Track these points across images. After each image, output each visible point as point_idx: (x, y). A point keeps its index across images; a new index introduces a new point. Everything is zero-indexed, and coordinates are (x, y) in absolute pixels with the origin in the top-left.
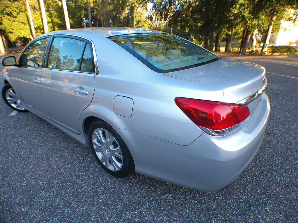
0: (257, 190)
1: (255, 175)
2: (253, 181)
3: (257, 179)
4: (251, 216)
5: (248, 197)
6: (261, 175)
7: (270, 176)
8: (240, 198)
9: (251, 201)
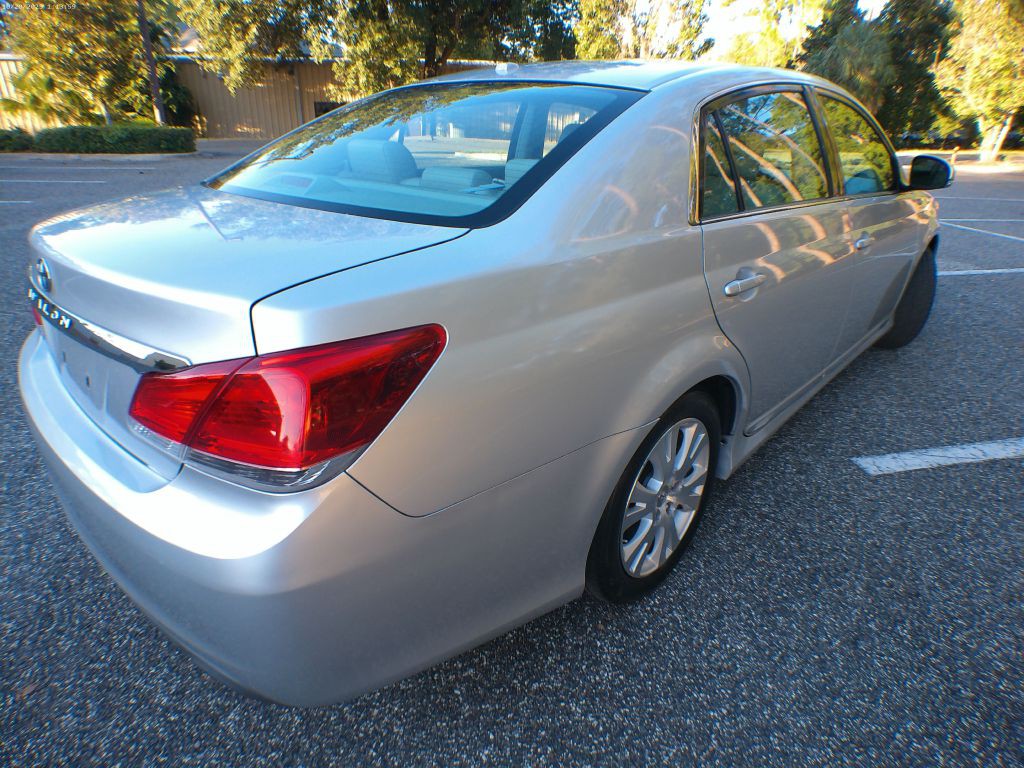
0: (70, 636)
1: (116, 667)
2: (105, 648)
3: (97, 666)
4: (40, 580)
5: (79, 600)
6: (100, 689)
7: (68, 721)
8: (94, 583)
9: (62, 600)
